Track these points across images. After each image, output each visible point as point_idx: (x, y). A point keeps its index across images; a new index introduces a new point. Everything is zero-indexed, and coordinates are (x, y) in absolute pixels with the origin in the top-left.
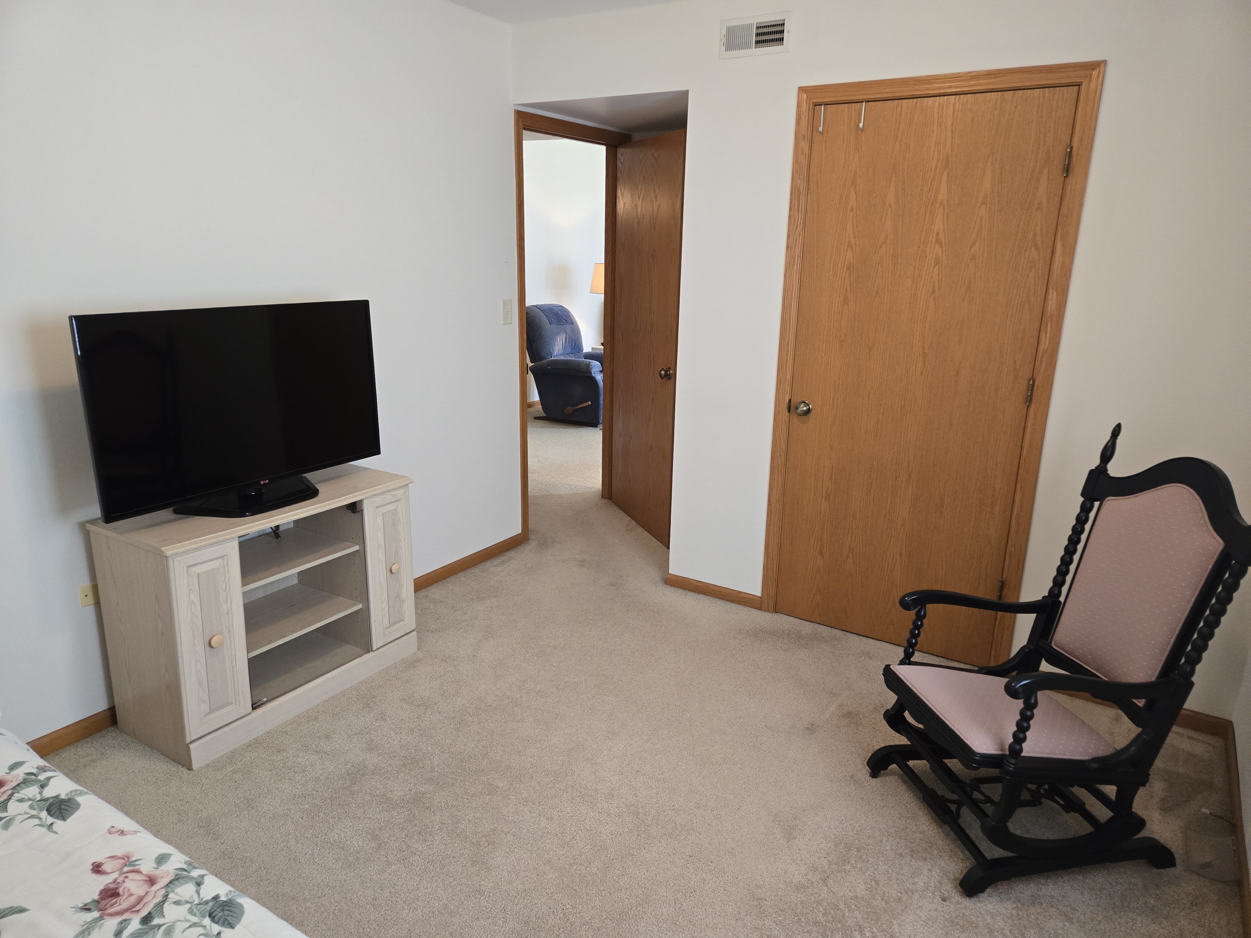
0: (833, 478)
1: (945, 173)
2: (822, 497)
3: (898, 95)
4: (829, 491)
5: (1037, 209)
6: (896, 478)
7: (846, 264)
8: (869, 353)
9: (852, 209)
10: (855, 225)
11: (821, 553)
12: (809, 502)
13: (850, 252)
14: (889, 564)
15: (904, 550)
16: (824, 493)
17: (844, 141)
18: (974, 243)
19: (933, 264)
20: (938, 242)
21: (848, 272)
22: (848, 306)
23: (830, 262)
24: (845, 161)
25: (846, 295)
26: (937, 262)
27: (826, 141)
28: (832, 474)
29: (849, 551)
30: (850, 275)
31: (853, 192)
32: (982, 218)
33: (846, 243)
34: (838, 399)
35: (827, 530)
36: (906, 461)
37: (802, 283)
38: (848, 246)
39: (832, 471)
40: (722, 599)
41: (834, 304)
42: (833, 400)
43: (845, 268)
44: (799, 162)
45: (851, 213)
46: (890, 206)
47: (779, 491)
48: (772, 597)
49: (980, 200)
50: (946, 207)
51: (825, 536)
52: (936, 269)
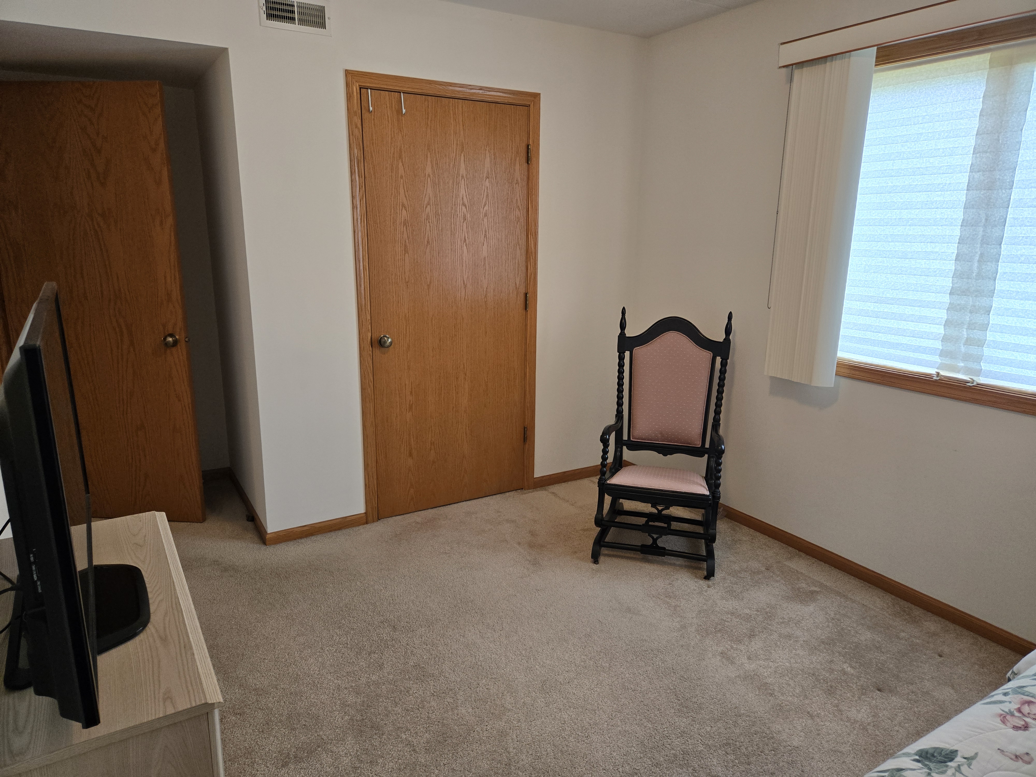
0: (413, 392)
1: (462, 155)
2: (406, 410)
3: (425, 92)
4: (411, 403)
5: (516, 184)
6: (457, 378)
7: (402, 221)
8: (428, 289)
9: (402, 177)
10: (406, 190)
11: (411, 455)
12: (397, 417)
13: (404, 211)
14: (459, 445)
15: (467, 429)
16: (408, 406)
17: (388, 121)
18: (485, 205)
19: (462, 221)
20: (464, 204)
21: (405, 228)
22: (408, 254)
23: (391, 219)
24: (392, 138)
25: (406, 246)
26: (465, 219)
27: (374, 119)
28: (412, 389)
29: (431, 445)
30: (407, 228)
31: (401, 164)
32: (487, 188)
33: (401, 203)
34: (409, 328)
35: (413, 435)
36: (462, 364)
37: (369, 237)
38: (402, 207)
39: (412, 387)
40: (331, 531)
41: (397, 253)
42: (406, 331)
43: (402, 224)
44: (354, 134)
45: (402, 180)
46: (429, 176)
47: (371, 417)
48: (376, 508)
49: (485, 175)
50: (465, 179)
51: (412, 440)
52: (465, 224)
